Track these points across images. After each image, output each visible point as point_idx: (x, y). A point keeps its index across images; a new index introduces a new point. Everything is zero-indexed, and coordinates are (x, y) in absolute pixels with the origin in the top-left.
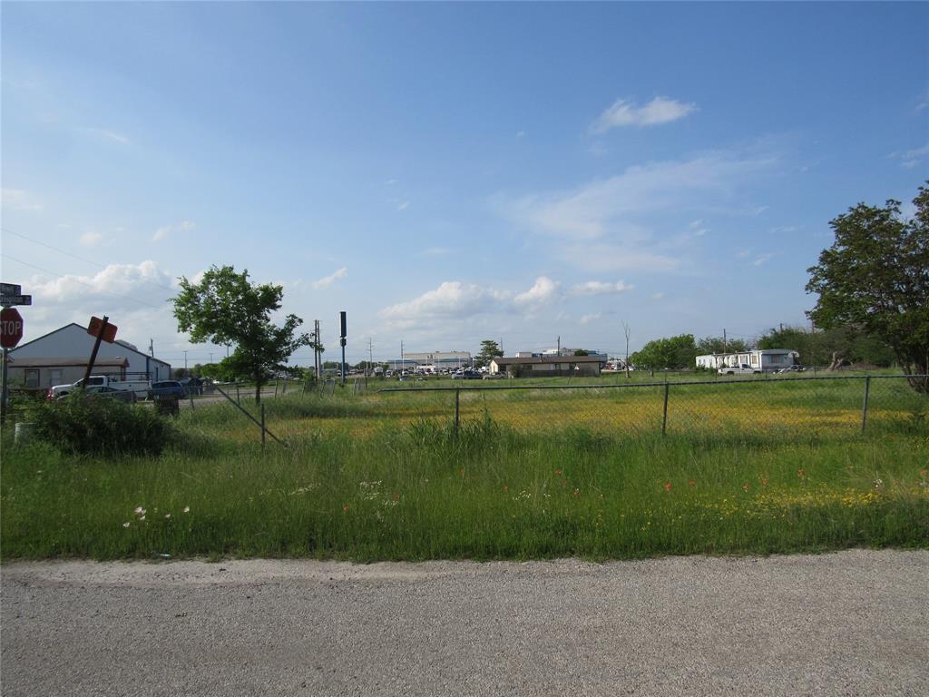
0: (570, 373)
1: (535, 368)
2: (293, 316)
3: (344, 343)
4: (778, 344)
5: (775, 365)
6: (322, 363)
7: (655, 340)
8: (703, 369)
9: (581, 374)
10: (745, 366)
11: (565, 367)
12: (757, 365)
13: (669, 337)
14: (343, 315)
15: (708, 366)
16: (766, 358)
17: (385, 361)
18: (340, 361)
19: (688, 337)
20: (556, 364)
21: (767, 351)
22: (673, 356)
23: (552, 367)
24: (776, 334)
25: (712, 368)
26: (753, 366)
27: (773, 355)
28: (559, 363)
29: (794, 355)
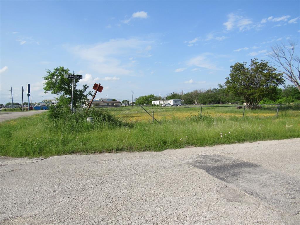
0: (112, 106)
1: (100, 104)
2: (86, 85)
3: (29, 95)
4: (173, 98)
5: (176, 104)
6: (24, 102)
9: (116, 106)
10: (169, 104)
11: (110, 104)
12: (172, 104)
14: (29, 85)
15: (156, 104)
16: (174, 101)
20: (107, 103)
21: (174, 100)
23: (106, 104)
25: (157, 105)
26: (171, 104)
27: (176, 101)
28: (108, 103)
29: (183, 101)
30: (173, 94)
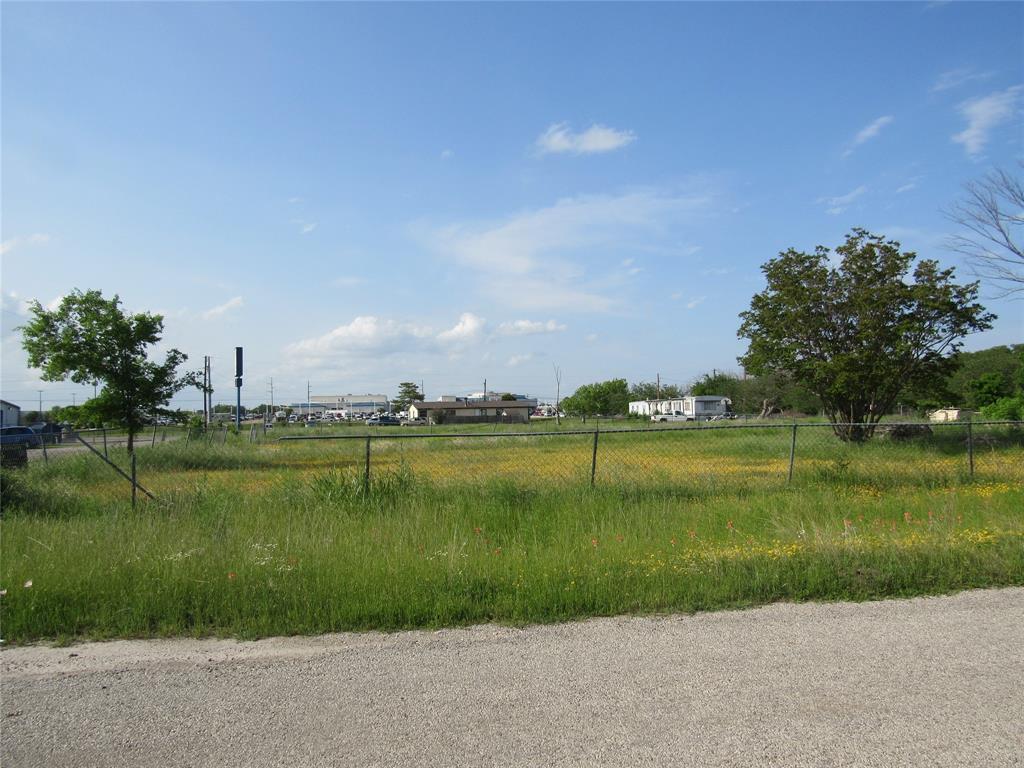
0: (497, 419)
1: (459, 413)
2: (175, 351)
3: (239, 383)
4: (711, 391)
5: (707, 412)
7: (587, 385)
8: (636, 416)
9: (509, 420)
10: (678, 413)
11: (492, 413)
12: (690, 412)
13: (601, 381)
14: (239, 351)
15: (641, 412)
16: (699, 404)
17: (288, 404)
18: (235, 404)
19: (621, 382)
20: (482, 409)
21: (700, 398)
22: (606, 402)
23: (477, 413)
24: (710, 379)
25: (645, 415)
26: (687, 413)
27: (706, 402)
28: (485, 408)
29: (726, 402)
30: (711, 376)
